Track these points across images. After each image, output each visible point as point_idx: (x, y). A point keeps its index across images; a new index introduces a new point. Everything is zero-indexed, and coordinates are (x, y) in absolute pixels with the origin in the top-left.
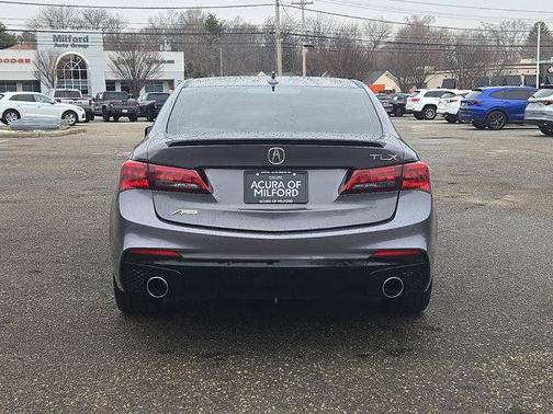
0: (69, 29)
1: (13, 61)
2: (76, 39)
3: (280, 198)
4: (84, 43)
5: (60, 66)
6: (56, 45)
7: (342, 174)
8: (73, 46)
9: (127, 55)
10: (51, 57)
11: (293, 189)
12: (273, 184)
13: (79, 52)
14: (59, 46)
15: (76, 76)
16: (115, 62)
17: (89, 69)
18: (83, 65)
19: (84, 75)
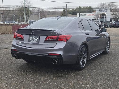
0: (105, 8)
1: (91, 15)
2: (104, 10)
3: (34, 41)
4: (106, 11)
5: (101, 16)
6: (100, 11)
7: (46, 37)
8: (103, 11)
9: (115, 13)
10: (98, 14)
11: (36, 39)
12: (33, 38)
13: (105, 13)
14: (101, 11)
15: (104, 18)
16: (112, 15)
17: (107, 16)
18: (105, 15)
19: (105, 18)
